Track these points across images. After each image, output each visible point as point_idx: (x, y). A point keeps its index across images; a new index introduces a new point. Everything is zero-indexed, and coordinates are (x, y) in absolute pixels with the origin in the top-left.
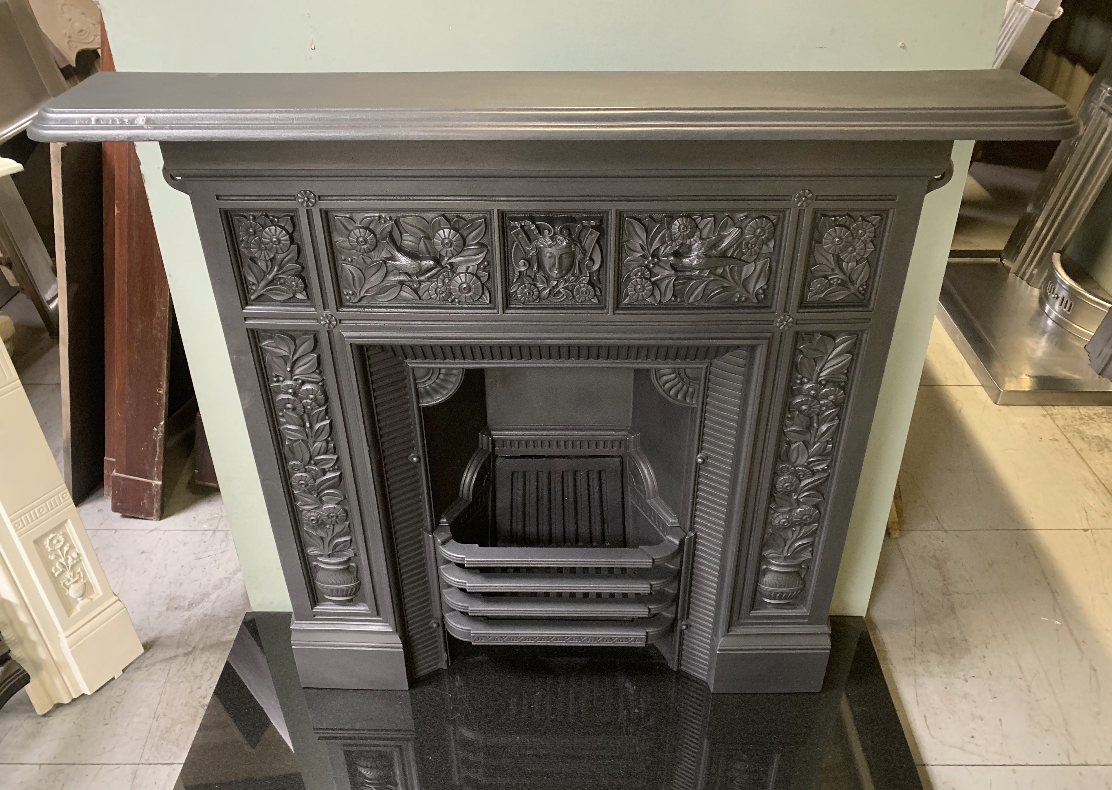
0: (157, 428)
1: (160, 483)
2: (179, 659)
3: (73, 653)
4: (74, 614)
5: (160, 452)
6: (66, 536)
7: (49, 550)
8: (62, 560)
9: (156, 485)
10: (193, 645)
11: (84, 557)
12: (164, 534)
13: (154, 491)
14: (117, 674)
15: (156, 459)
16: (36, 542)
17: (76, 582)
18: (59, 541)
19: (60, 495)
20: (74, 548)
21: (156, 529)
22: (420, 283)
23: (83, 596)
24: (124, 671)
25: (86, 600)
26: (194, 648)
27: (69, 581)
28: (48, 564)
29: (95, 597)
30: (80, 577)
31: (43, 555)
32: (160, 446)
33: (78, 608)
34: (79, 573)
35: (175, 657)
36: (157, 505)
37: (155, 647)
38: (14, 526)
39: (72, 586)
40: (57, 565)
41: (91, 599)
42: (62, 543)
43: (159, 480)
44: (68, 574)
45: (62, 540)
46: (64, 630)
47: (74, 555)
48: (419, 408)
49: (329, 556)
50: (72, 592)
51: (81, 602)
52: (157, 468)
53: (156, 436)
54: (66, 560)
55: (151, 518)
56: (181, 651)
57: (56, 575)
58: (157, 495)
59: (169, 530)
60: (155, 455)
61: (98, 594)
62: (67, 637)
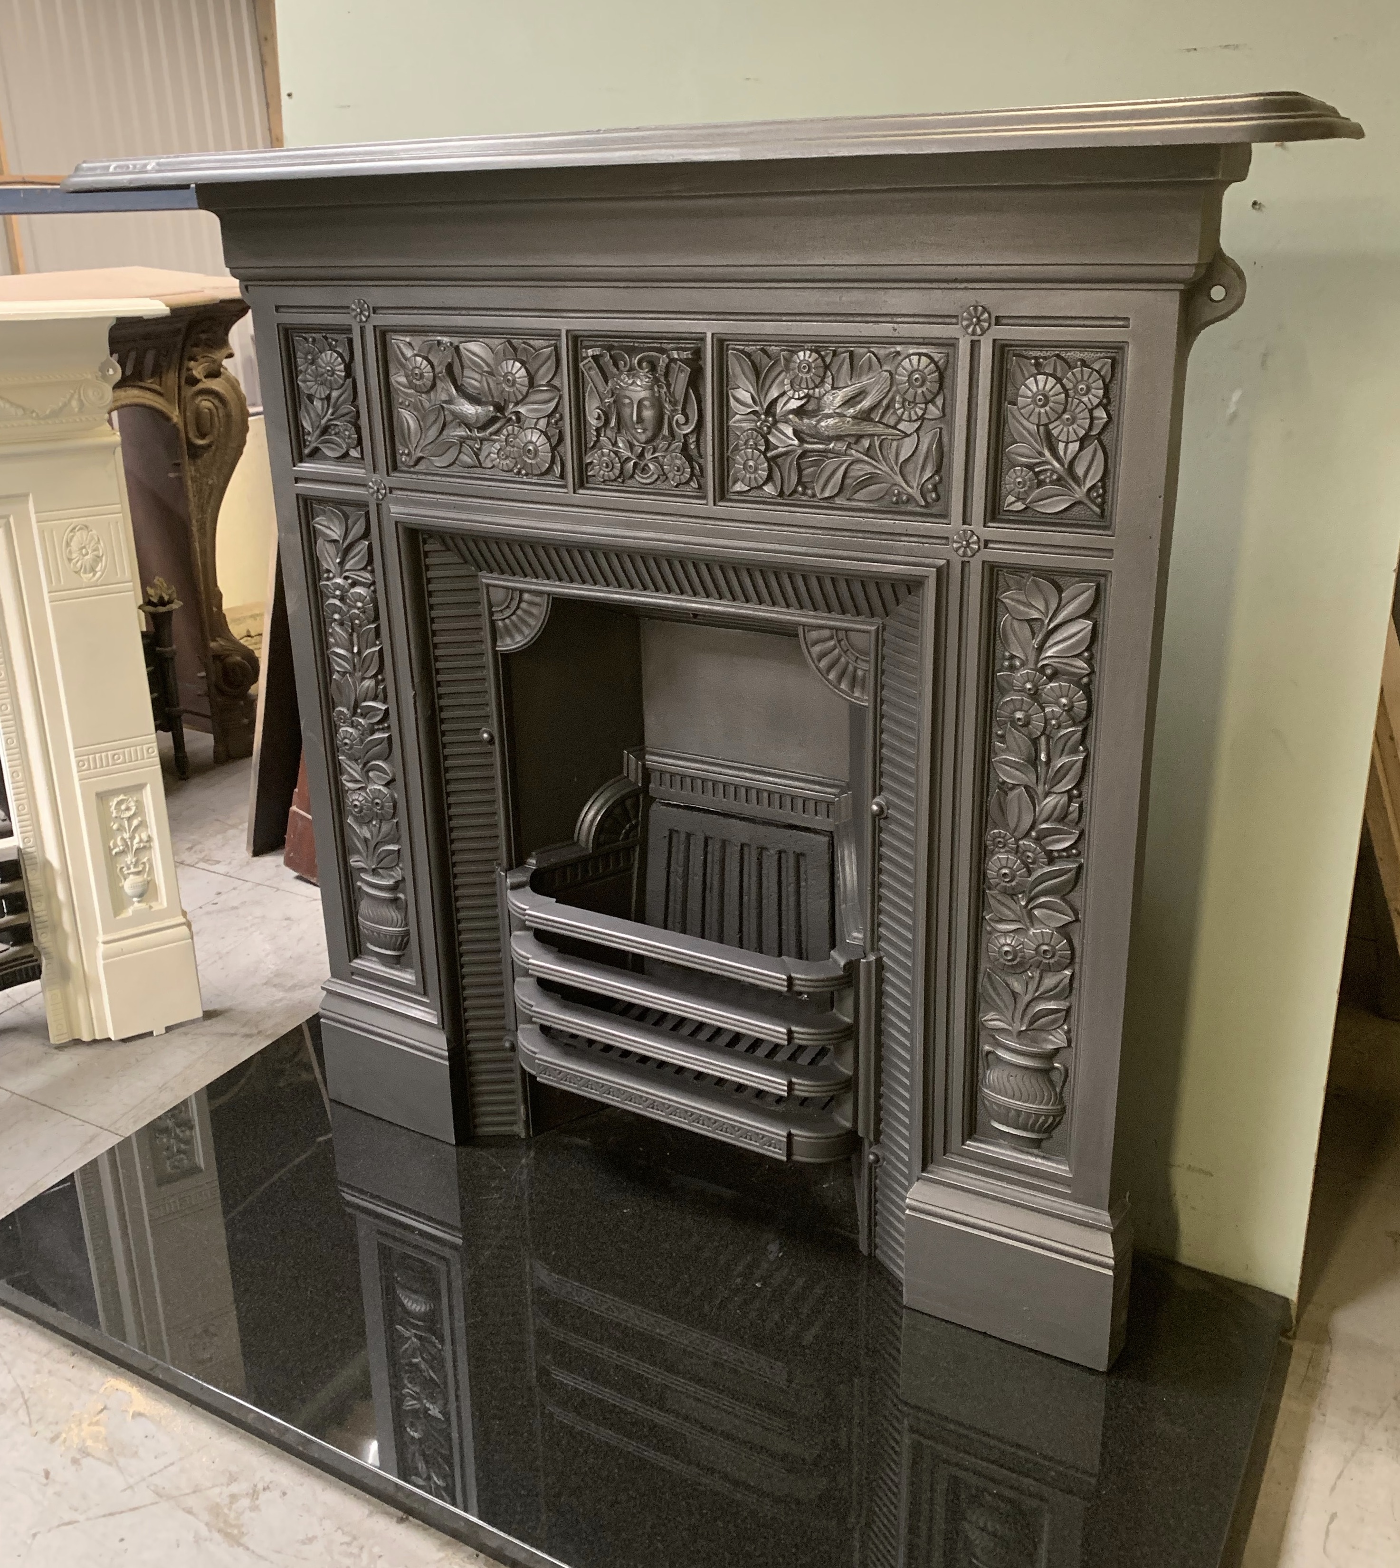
2: (236, 1038)
3: (105, 966)
4: (123, 916)
6: (139, 805)
7: (114, 815)
8: (126, 836)
10: (261, 1028)
11: (156, 844)
14: (159, 1030)
16: (97, 794)
17: (138, 873)
18: (128, 809)
19: (145, 747)
20: (147, 827)
22: (482, 440)
23: (141, 896)
24: (168, 1029)
25: (143, 905)
26: (259, 1032)
27: (129, 868)
28: (107, 834)
29: (156, 906)
30: (144, 868)
31: (104, 819)
33: (129, 912)
34: (144, 863)
35: (233, 1035)
37: (220, 1018)
38: (78, 762)
39: (131, 876)
40: (119, 838)
41: (151, 907)
42: (132, 813)
44: (129, 858)
45: (134, 809)
46: (105, 932)
47: (144, 837)
48: (495, 653)
49: (375, 872)
50: (129, 885)
51: (137, 905)
54: (132, 838)
56: (246, 1030)
57: (114, 852)
61: (161, 904)
62: (105, 943)
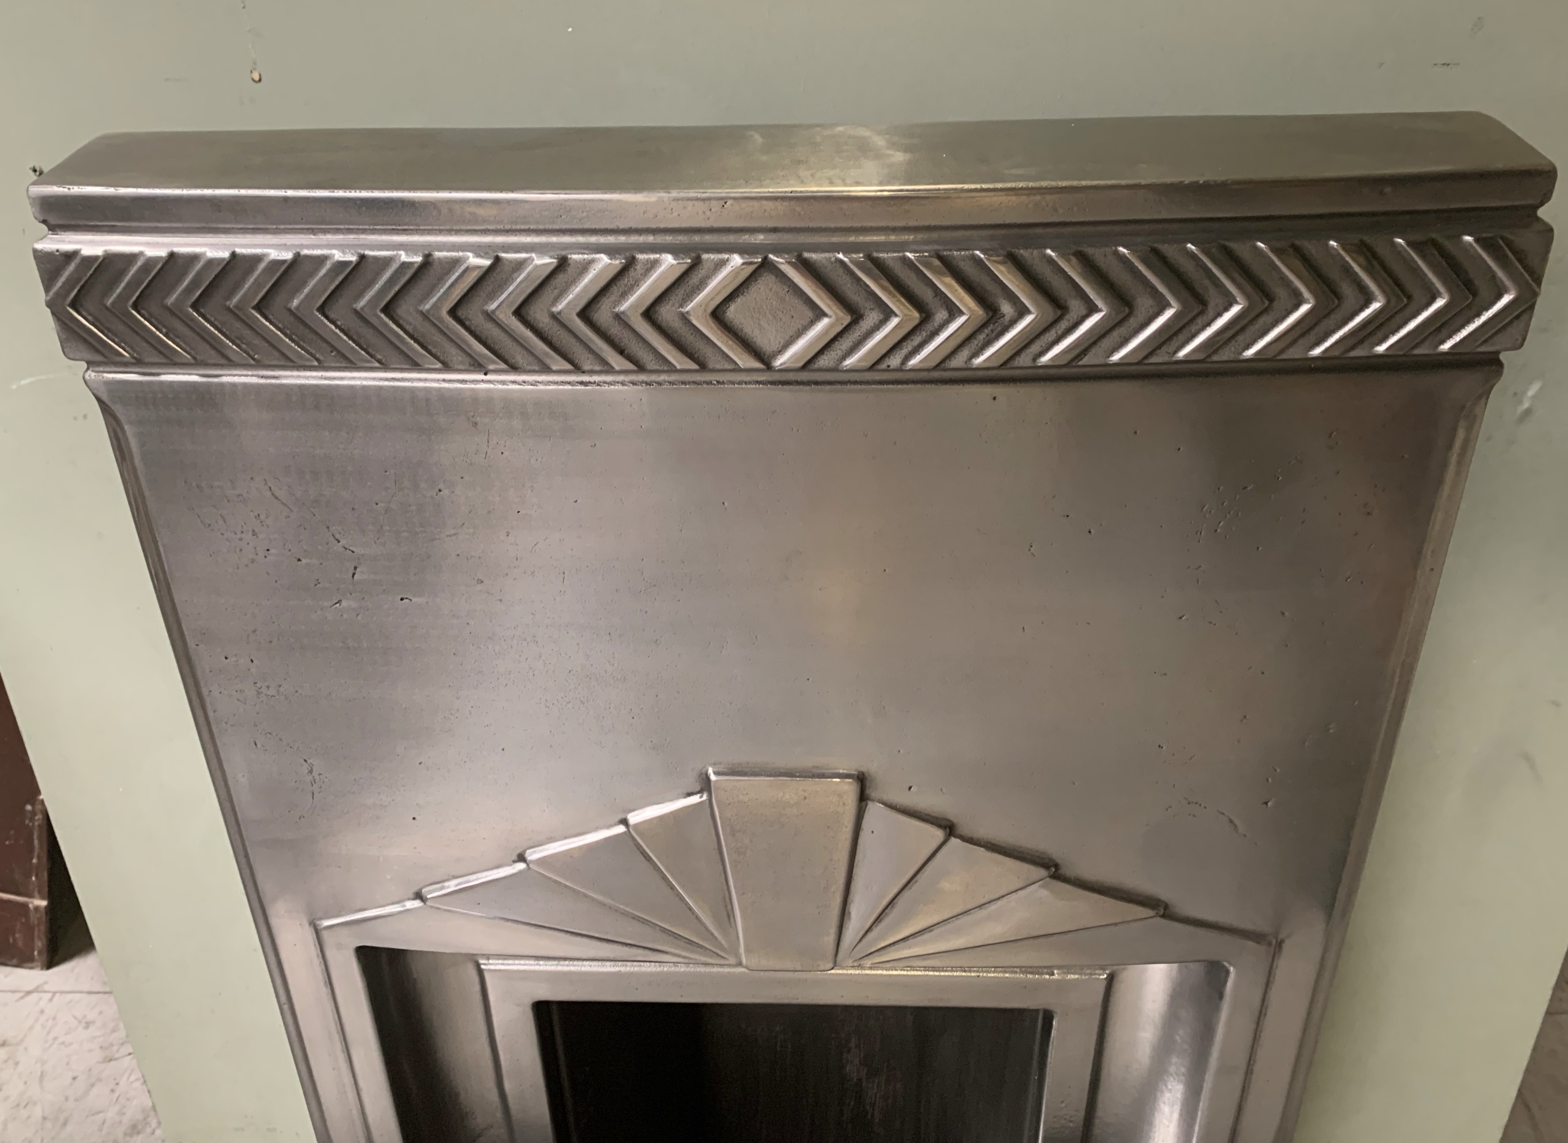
0: (33, 805)
1: (44, 903)
5: (41, 847)
9: (37, 908)
12: (51, 1000)
13: (34, 918)
15: (35, 861)
21: (36, 990)
32: (39, 838)
36: (40, 943)
43: (43, 898)
52: (37, 876)
53: (32, 819)
55: (30, 965)
58: (39, 925)
59: (62, 992)
60: (31, 851)
